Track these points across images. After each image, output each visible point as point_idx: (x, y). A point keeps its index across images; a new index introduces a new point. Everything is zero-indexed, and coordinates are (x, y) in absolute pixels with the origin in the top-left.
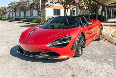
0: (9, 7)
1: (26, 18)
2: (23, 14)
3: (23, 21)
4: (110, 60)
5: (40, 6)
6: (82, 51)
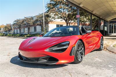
0: (14, 24)
1: (30, 33)
2: (27, 30)
3: (27, 36)
4: (110, 66)
5: (43, 22)
6: (82, 58)
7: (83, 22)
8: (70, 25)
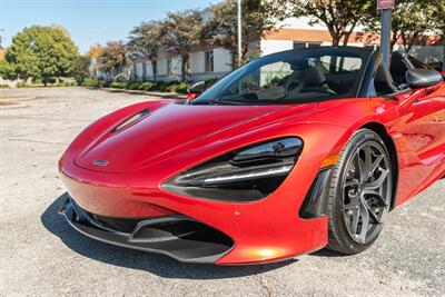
1: (189, 79)
2: (180, 65)
3: (178, 91)
6: (375, 222)
7: (408, 27)
8: (348, 44)
